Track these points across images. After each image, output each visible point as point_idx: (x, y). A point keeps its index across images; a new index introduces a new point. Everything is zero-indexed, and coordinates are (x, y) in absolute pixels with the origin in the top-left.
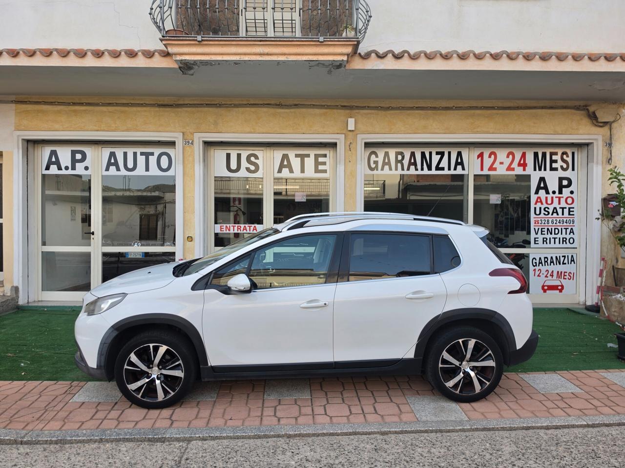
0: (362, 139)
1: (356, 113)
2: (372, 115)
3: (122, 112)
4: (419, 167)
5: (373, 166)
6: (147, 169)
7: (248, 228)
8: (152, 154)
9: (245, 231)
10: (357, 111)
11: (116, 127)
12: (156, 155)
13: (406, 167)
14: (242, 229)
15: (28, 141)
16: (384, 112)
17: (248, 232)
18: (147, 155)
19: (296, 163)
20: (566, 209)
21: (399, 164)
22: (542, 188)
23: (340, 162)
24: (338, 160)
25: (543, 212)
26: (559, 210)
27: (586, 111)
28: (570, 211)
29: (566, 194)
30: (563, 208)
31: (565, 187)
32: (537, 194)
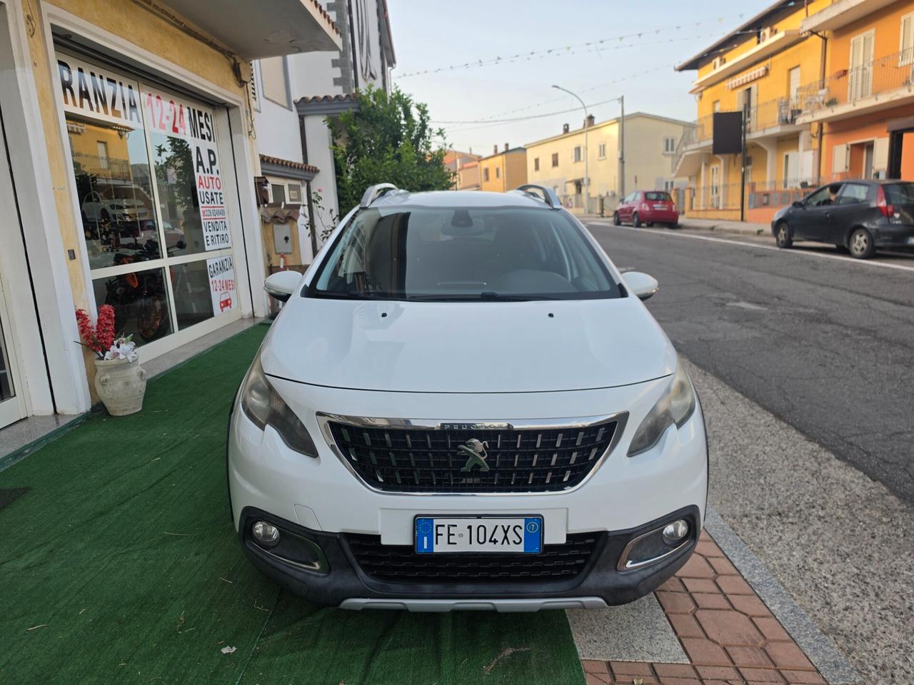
20: (218, 196)
21: (68, 90)
22: (200, 163)
23: (22, 58)
24: (15, 54)
25: (206, 199)
26: (214, 196)
27: (232, 61)
28: (221, 198)
29: (215, 175)
30: (216, 194)
31: (212, 163)
32: (198, 171)
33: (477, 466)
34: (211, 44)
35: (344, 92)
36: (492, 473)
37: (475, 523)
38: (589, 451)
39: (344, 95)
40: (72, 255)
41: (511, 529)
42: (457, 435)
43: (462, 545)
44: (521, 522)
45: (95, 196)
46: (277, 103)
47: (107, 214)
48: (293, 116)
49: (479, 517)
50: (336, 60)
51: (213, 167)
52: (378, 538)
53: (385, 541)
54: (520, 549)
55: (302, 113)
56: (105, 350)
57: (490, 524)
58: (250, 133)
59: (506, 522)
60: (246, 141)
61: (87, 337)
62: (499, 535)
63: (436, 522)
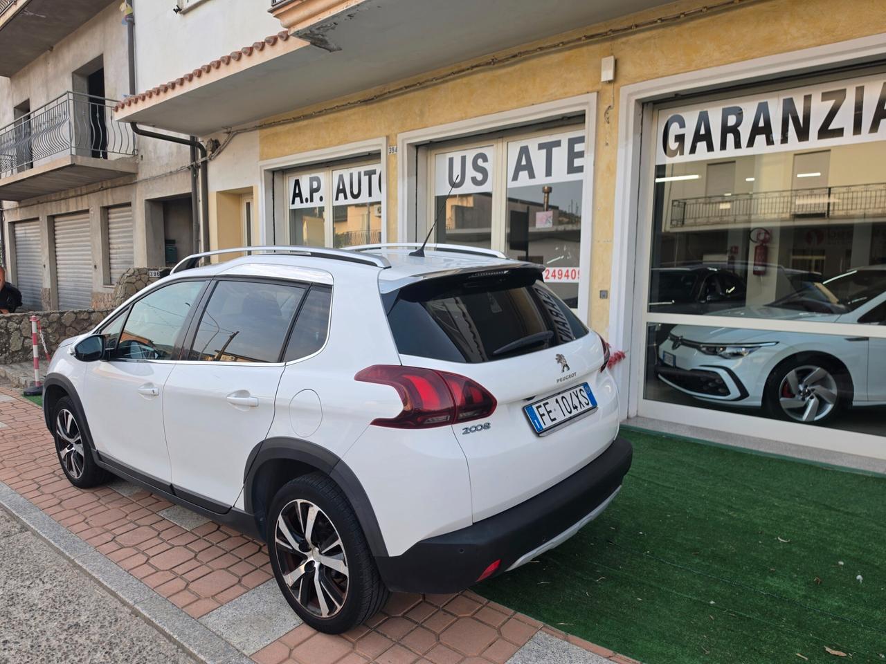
0: (630, 95)
1: (623, 43)
2: (653, 41)
4: (777, 134)
5: (673, 145)
10: (624, 39)
12: (378, 173)
13: (744, 140)
15: (274, 172)
16: (675, 29)
19: (538, 158)
40: (605, 295)
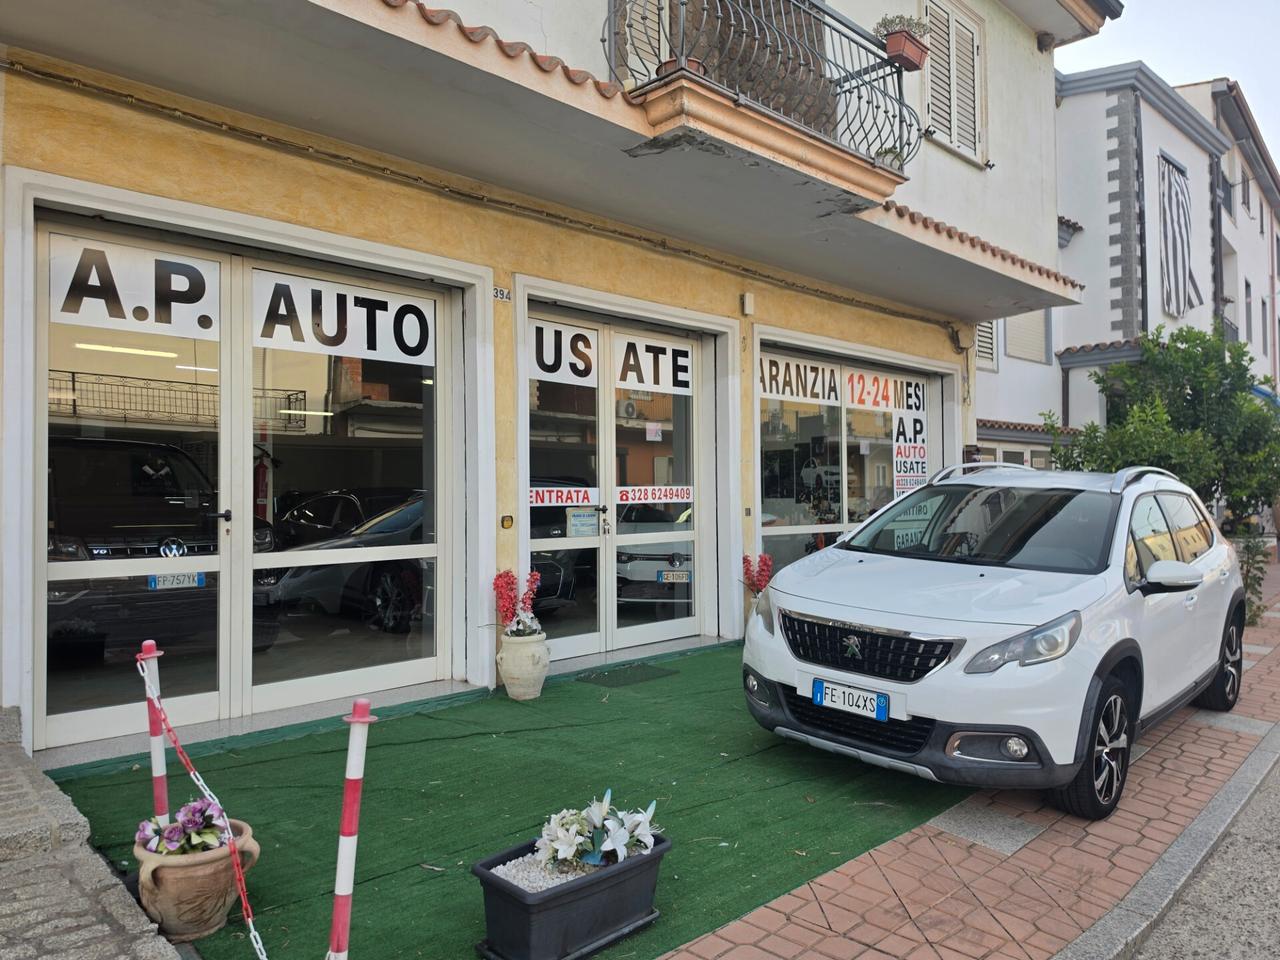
1: (750, 284)
2: (767, 293)
3: (353, 185)
6: (372, 344)
7: (574, 496)
8: (383, 306)
9: (569, 503)
11: (338, 222)
12: (393, 309)
14: (564, 497)
17: (575, 504)
18: (373, 307)
20: (920, 465)
21: (774, 382)
22: (902, 433)
23: (734, 370)
24: (730, 367)
25: (903, 468)
26: (915, 465)
27: (950, 330)
28: (923, 468)
29: (919, 443)
30: (917, 463)
31: (916, 433)
32: (897, 441)
33: (854, 655)
34: (922, 319)
35: (1124, 336)
36: (863, 661)
37: (848, 690)
38: (930, 659)
39: (1123, 341)
40: (748, 512)
41: (868, 701)
42: (844, 631)
43: (839, 705)
44: (875, 696)
45: (814, 463)
46: (1025, 360)
47: (821, 479)
48: (1055, 371)
49: (850, 687)
50: (1117, 301)
51: (918, 436)
52: (795, 689)
53: (799, 692)
54: (873, 715)
55: (1065, 366)
56: (759, 591)
57: (856, 693)
58: (965, 400)
59: (866, 694)
60: (958, 409)
61: (748, 578)
62: (861, 702)
63: (825, 685)
